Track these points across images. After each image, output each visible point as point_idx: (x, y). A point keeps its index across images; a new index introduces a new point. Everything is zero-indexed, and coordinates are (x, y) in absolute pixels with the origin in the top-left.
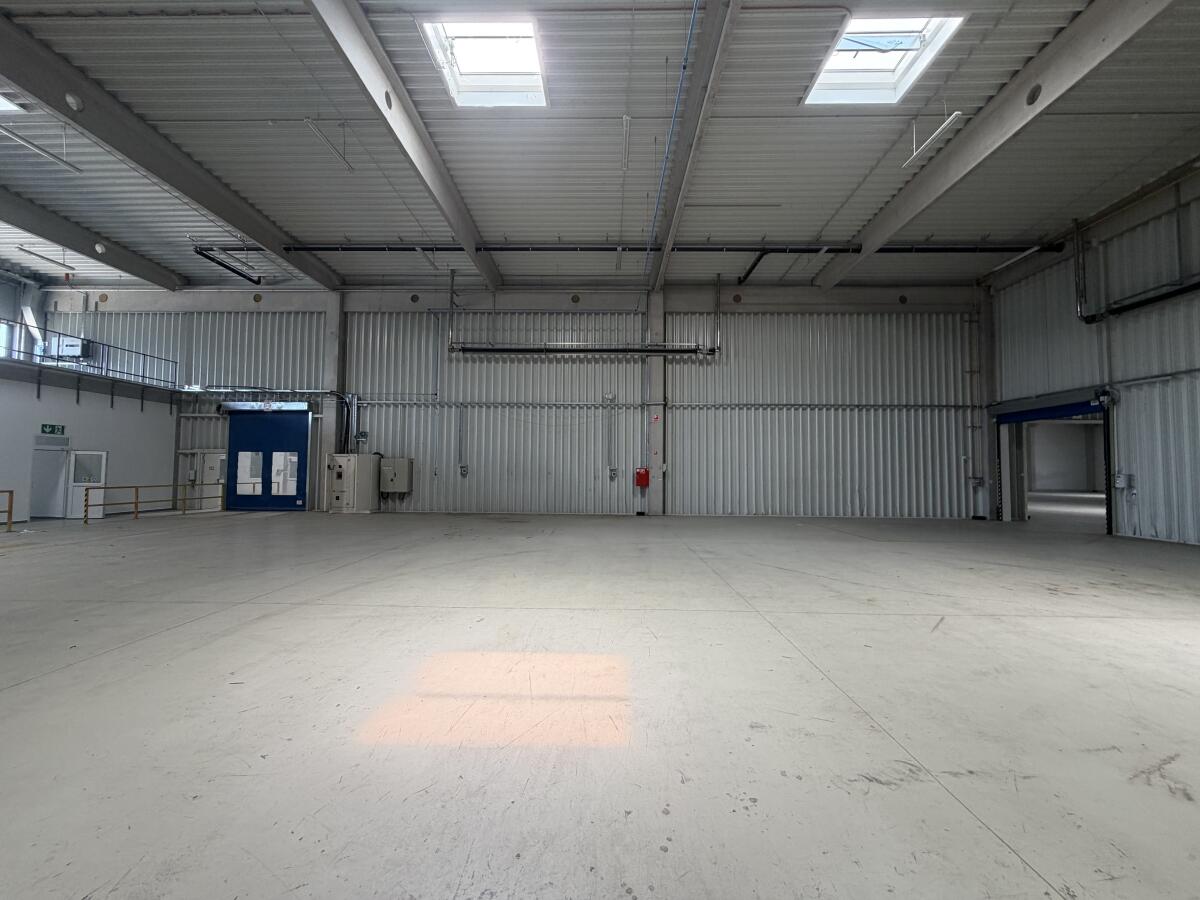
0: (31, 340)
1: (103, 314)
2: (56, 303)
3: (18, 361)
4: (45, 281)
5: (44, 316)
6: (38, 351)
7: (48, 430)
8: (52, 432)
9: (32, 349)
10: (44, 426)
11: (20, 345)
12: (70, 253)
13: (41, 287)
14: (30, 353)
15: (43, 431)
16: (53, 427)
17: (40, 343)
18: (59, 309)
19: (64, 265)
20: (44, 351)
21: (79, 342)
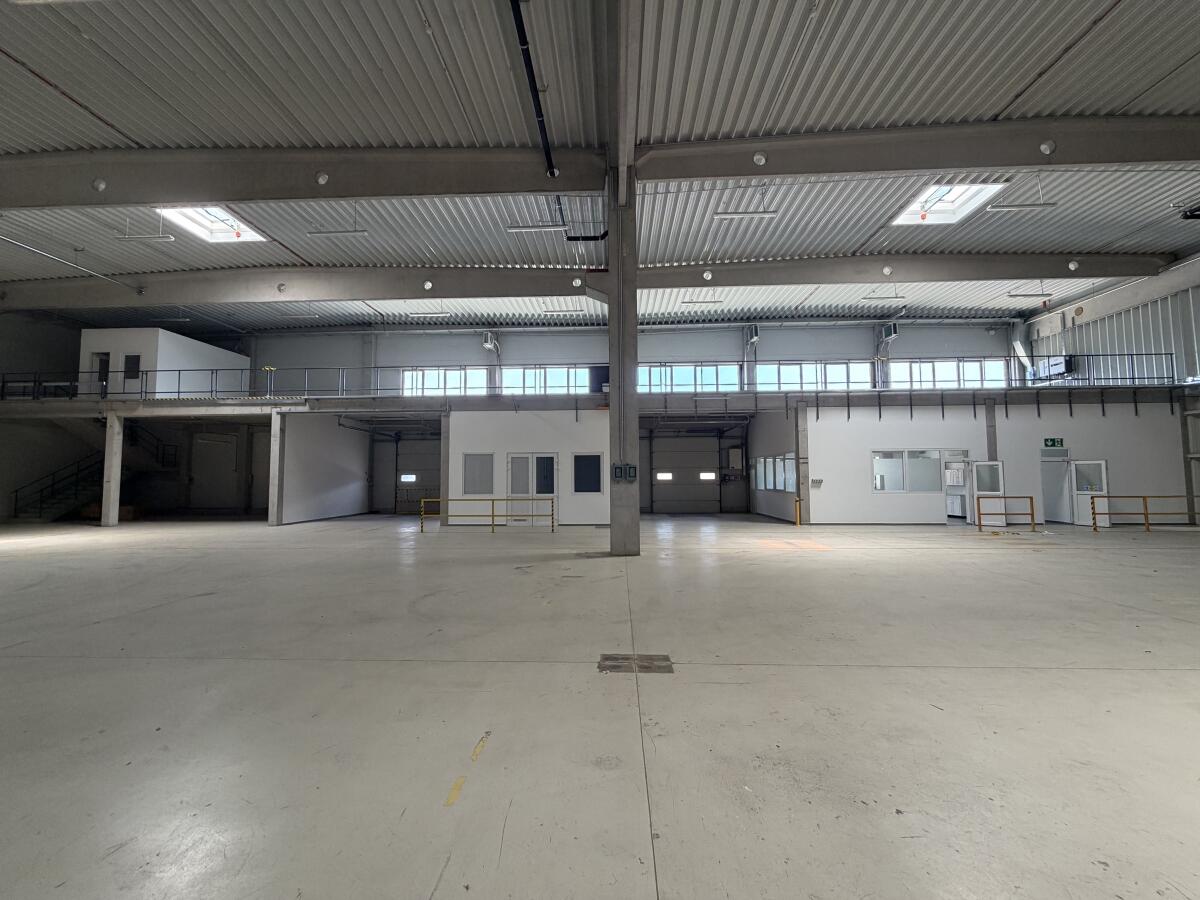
0: (1023, 368)
1: (1081, 326)
2: (1038, 331)
3: (1016, 389)
4: (1026, 315)
5: (1030, 345)
6: (1028, 376)
7: (1050, 443)
8: (1053, 445)
9: (1025, 375)
10: (1046, 440)
11: (1015, 374)
12: (1047, 282)
13: (1025, 321)
14: (1023, 380)
15: (1046, 445)
16: (1052, 440)
17: (1029, 369)
18: (1041, 335)
19: (1042, 295)
20: (1034, 375)
21: (1062, 359)
